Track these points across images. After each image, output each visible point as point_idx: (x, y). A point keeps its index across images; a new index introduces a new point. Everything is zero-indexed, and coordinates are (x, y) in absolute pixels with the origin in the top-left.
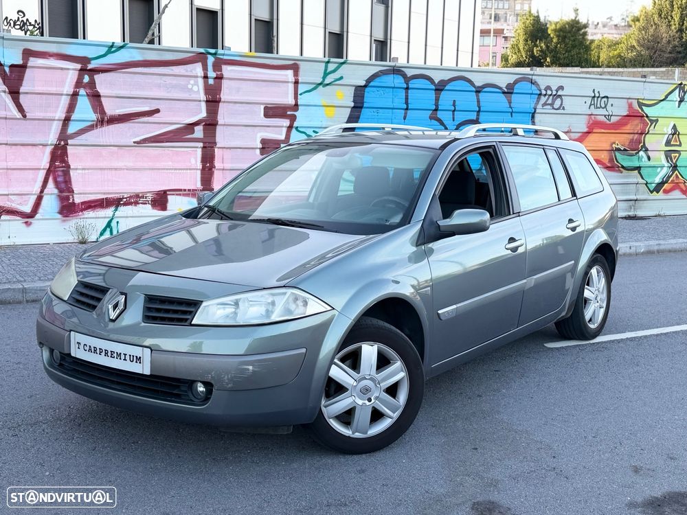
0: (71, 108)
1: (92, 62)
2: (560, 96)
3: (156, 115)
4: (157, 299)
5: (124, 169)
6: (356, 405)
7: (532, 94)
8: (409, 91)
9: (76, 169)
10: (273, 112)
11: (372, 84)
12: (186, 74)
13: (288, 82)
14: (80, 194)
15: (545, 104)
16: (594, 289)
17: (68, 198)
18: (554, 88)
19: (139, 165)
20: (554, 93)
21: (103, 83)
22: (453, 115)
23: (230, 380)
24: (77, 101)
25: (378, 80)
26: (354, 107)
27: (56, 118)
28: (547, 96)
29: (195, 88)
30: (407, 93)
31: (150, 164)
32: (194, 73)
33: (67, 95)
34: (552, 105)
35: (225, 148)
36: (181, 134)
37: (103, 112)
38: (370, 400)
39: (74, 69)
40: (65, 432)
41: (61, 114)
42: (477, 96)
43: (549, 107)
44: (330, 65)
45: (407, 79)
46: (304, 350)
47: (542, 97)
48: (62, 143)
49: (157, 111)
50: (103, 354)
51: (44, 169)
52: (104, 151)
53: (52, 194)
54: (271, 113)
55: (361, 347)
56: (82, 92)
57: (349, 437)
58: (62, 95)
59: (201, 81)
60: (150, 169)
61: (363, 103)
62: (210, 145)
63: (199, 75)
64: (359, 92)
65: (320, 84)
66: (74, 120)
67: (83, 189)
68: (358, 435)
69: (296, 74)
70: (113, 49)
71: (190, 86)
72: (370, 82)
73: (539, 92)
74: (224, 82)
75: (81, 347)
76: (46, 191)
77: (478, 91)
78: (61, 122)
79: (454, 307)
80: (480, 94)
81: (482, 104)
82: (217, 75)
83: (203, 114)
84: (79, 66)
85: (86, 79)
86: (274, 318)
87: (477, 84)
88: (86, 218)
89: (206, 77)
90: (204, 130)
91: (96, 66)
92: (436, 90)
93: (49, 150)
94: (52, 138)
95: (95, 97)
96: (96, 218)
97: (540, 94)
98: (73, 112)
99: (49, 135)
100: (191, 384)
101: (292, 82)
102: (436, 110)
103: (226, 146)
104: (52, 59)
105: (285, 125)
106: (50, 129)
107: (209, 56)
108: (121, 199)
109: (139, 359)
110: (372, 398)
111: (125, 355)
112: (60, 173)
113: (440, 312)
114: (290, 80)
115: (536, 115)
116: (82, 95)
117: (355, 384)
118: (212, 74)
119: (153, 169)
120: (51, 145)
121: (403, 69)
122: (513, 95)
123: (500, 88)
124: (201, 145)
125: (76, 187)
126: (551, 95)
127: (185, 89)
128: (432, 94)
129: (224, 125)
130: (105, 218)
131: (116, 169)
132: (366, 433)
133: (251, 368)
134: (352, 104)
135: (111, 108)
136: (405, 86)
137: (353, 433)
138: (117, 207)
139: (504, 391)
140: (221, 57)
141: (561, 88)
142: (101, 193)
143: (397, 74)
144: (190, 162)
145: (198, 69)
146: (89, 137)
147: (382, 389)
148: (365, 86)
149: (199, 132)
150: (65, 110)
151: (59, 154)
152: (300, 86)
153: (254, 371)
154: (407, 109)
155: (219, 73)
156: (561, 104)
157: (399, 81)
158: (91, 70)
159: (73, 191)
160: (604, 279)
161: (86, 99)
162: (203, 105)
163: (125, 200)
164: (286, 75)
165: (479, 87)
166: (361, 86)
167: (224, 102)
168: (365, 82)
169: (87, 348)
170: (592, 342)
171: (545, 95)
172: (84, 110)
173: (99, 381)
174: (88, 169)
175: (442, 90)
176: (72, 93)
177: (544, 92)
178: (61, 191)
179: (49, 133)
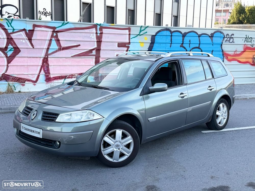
0: (50, 45)
1: (57, 28)
2: (232, 38)
3: (79, 47)
4: (46, 113)
5: (67, 66)
6: (114, 151)
7: (221, 37)
8: (172, 37)
9: (51, 66)
10: (121, 45)
11: (158, 34)
12: (90, 32)
13: (126, 34)
14: (52, 74)
15: (226, 41)
16: (221, 112)
17: (48, 76)
18: (230, 35)
19: (73, 64)
20: (230, 36)
21: (61, 36)
22: (190, 45)
23: (66, 141)
24: (51, 42)
25: (160, 33)
26: (151, 43)
27: (44, 48)
28: (227, 38)
29: (93, 37)
30: (171, 37)
31: (77, 64)
32: (92, 32)
33: (48, 40)
34: (229, 41)
35: (103, 58)
36: (88, 53)
37: (60, 46)
38: (119, 149)
39: (51, 31)
40: (21, 156)
41: (46, 47)
42: (199, 38)
43: (228, 42)
44: (142, 28)
45: (172, 32)
46: (92, 131)
47: (225, 38)
48: (46, 57)
49: (79, 45)
50: (29, 131)
51: (40, 66)
52: (61, 59)
53: (43, 74)
54: (120, 45)
55: (116, 131)
56: (53, 39)
57: (112, 162)
58: (46, 40)
59: (95, 35)
60: (77, 66)
61: (154, 41)
62: (98, 57)
63: (94, 32)
64: (153, 38)
65: (138, 35)
66: (50, 49)
67: (53, 72)
68: (115, 161)
69: (130, 31)
70: (64, 24)
71: (91, 36)
72: (157, 34)
73: (224, 36)
74: (103, 35)
75: (23, 128)
76: (41, 73)
77: (199, 36)
78: (46, 50)
79: (155, 117)
80: (200, 37)
81: (201, 41)
82: (101, 32)
83: (96, 46)
84: (52, 30)
85: (55, 34)
86: (82, 120)
87: (199, 33)
88: (54, 83)
89: (97, 33)
90: (96, 52)
91: (58, 30)
92: (183, 36)
93: (42, 59)
94: (43, 55)
95: (58, 41)
96: (58, 83)
97: (224, 37)
98: (50, 46)
99: (42, 54)
100: (55, 142)
101: (128, 34)
102: (183, 43)
103: (104, 57)
104: (43, 28)
105: (125, 50)
106: (42, 52)
107: (98, 26)
108: (66, 76)
109: (39, 133)
110: (120, 149)
111: (35, 131)
112: (46, 67)
113: (149, 119)
114: (127, 34)
115: (223, 45)
116: (53, 40)
117: (114, 143)
118: (99, 32)
119: (78, 66)
120: (43, 57)
121: (170, 29)
122: (213, 38)
123: (208, 35)
124: (95, 57)
125: (51, 72)
126: (228, 37)
127: (89, 37)
128: (181, 38)
129: (103, 50)
130: (61, 83)
131: (65, 66)
132: (118, 161)
133: (73, 137)
134: (150, 42)
135: (63, 45)
136: (171, 35)
137: (113, 160)
138: (65, 79)
139: (178, 148)
140: (102, 26)
141: (233, 35)
142: (60, 74)
143: (167, 30)
144: (91, 63)
145: (94, 30)
146: (56, 55)
147: (124, 146)
148: (155, 35)
149: (94, 52)
150: (47, 45)
151: (45, 60)
152: (131, 35)
153: (74, 138)
154: (171, 43)
155: (101, 31)
156: (233, 41)
157: (168, 33)
158: (56, 31)
159: (50, 73)
160: (226, 108)
161: (55, 41)
162: (96, 43)
163: (68, 76)
164: (126, 32)
165: (200, 35)
166: (154, 35)
167: (103, 42)
168: (155, 34)
169: (25, 129)
170: (220, 131)
171: (226, 37)
172: (54, 46)
173: (29, 140)
174: (55, 66)
175: (185, 36)
176: (50, 39)
177: (226, 36)
178: (46, 73)
179: (42, 53)
